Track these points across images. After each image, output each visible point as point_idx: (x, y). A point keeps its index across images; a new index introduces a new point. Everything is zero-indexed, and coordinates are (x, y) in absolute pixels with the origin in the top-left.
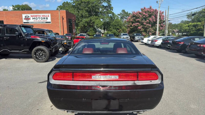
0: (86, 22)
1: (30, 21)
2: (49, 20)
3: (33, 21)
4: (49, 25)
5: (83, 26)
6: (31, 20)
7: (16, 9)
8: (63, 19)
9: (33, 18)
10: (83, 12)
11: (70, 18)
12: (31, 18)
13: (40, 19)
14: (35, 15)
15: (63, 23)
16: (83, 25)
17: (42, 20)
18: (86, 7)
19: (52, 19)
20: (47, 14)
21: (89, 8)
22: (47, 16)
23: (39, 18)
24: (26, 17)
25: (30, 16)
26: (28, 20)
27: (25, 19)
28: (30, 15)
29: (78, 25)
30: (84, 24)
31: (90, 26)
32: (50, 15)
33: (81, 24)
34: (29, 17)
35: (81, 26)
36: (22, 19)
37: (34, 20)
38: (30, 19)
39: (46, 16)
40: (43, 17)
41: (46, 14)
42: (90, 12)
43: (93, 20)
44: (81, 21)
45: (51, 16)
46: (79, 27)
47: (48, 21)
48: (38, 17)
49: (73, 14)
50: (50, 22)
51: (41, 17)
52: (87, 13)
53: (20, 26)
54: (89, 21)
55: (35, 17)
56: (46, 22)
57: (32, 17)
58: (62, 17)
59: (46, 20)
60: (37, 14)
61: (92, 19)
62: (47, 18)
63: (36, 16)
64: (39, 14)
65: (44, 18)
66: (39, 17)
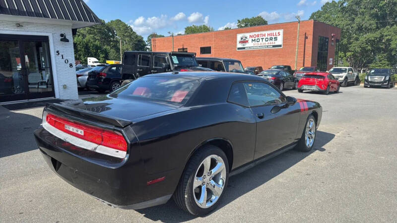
0: (368, 41)
1: (247, 45)
2: (280, 41)
3: (252, 46)
4: (277, 51)
5: (358, 50)
6: (250, 44)
7: (243, 25)
8: (306, 38)
9: (252, 40)
10: (363, 20)
11: (322, 36)
12: (250, 40)
13: (264, 40)
14: (257, 33)
15: (305, 46)
16: (360, 47)
17: (267, 42)
18: (374, 7)
19: (284, 40)
20: (277, 31)
21: (381, 8)
22: (277, 34)
23: (262, 39)
24: (242, 38)
25: (248, 37)
26: (244, 44)
27: (240, 42)
28: (248, 35)
29: (347, 48)
30: (364, 45)
31: (379, 50)
32: (281, 31)
33: (355, 46)
34: (246, 38)
35: (355, 52)
36: (236, 42)
37: (254, 42)
38: (247, 41)
39: (274, 34)
40: (269, 37)
41: (274, 32)
42: (383, 17)
43: (386, 36)
44: (357, 39)
45: (284, 34)
46: (348, 54)
47: (277, 43)
48: (260, 38)
49: (331, 25)
50: (280, 46)
51: (266, 37)
52: (373, 22)
53: (170, 54)
54: (377, 38)
55: (256, 38)
56: (274, 46)
57: (252, 37)
58: (304, 34)
59: (273, 41)
60: (259, 33)
61: (385, 34)
62: (276, 39)
63: (258, 36)
64: (263, 33)
65: (271, 39)
66: (262, 37)
